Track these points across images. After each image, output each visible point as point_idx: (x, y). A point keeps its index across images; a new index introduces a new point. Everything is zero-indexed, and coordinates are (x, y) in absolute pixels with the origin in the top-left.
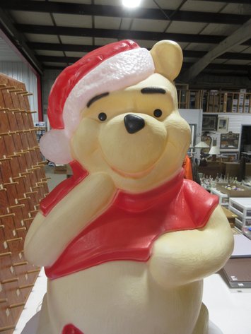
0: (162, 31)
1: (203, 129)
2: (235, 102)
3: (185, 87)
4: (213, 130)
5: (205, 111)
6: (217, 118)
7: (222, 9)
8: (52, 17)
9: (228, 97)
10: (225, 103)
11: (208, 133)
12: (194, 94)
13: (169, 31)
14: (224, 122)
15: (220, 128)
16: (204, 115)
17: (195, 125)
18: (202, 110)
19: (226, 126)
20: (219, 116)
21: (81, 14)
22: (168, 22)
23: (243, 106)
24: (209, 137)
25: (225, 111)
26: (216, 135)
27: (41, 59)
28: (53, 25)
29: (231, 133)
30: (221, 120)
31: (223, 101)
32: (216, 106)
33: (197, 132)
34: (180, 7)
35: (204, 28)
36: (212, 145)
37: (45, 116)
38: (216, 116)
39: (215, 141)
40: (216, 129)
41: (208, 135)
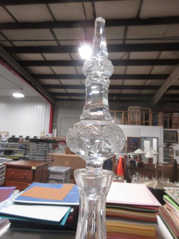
1: (164, 142)
3: (148, 110)
4: (174, 143)
5: (165, 127)
6: (177, 134)
7: (159, 56)
8: (51, 69)
11: (170, 145)
13: (128, 73)
16: (164, 131)
17: (157, 138)
18: (162, 127)
20: (178, 132)
26: (177, 147)
33: (159, 144)
34: (128, 57)
35: (152, 70)
36: (174, 155)
37: (53, 130)
38: (176, 132)
39: (177, 152)
40: (177, 142)
41: (170, 147)
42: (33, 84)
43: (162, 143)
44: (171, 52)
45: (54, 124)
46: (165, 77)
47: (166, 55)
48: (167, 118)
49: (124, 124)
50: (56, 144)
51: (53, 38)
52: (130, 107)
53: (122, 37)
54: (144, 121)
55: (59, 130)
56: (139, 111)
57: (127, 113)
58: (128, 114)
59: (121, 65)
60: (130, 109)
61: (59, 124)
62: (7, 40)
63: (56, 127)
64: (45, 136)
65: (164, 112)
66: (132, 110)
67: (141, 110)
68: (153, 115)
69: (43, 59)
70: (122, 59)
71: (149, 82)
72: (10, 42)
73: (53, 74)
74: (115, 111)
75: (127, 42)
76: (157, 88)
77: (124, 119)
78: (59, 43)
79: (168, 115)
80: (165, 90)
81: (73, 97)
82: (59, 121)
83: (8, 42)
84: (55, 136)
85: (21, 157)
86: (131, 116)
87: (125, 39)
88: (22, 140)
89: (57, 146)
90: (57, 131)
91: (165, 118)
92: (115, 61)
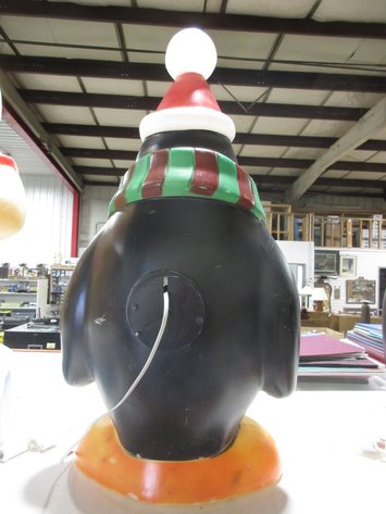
0: (246, 131)
1: (316, 273)
2: (365, 233)
3: (286, 209)
4: (332, 274)
5: (316, 245)
6: (338, 257)
7: (325, 101)
8: (93, 112)
9: (354, 226)
10: (350, 233)
11: (326, 278)
12: (300, 221)
13: (256, 131)
14: (350, 262)
15: (344, 271)
16: (316, 251)
17: (303, 265)
18: (313, 243)
19: (353, 268)
20: (341, 253)
21: (130, 108)
22: (252, 118)
23: (378, 240)
24: (327, 284)
25: (350, 245)
26: (338, 282)
27: (79, 170)
28: (95, 124)
29: (361, 280)
30: (344, 260)
31: (345, 232)
32: (335, 239)
33: (307, 277)
34: (266, 98)
35: (305, 127)
36: (332, 297)
37: (80, 249)
38: (337, 253)
39: (337, 291)
40: (338, 273)
41: (325, 281)
42: (45, 144)
43: (313, 275)
44: (351, 94)
45: (82, 237)
46: (326, 142)
47: (340, 98)
48: (320, 225)
51: (116, 45)
53: (265, 56)
54: (278, 232)
56: (269, 210)
62: (6, 39)
63: (85, 243)
64: (63, 263)
65: (316, 214)
67: (273, 209)
69: (79, 90)
71: (293, 152)
72: (11, 43)
75: (274, 67)
76: (307, 164)
78: (126, 57)
79: (322, 220)
80: (323, 169)
82: (93, 231)
83: (6, 45)
85: (15, 311)
87: (270, 60)
88: (17, 272)
91: (317, 225)
92: (246, 104)
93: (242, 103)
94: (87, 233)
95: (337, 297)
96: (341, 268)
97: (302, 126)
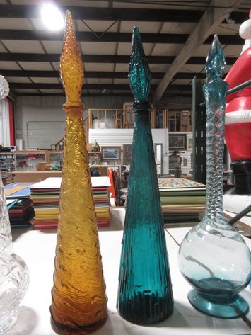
0: (114, 54)
1: (170, 149)
4: (182, 149)
5: (171, 130)
6: (186, 138)
7: (160, 29)
13: (120, 53)
15: (190, 147)
16: (169, 135)
17: (161, 145)
18: (167, 130)
20: (187, 135)
21: (25, 39)
24: (179, 156)
26: (186, 155)
30: (190, 140)
31: (191, 121)
32: (184, 126)
33: (164, 152)
34: (119, 29)
35: (152, 50)
36: (182, 165)
37: (17, 140)
38: (185, 135)
39: (185, 161)
40: (186, 148)
41: (178, 154)
43: (168, 151)
44: (176, 24)
45: (18, 132)
46: (169, 60)
47: (170, 27)
48: (174, 118)
49: (119, 127)
50: (23, 160)
52: (126, 104)
55: (26, 140)
57: (122, 112)
58: (124, 113)
59: (108, 41)
60: (126, 106)
61: (25, 132)
63: (20, 136)
65: (169, 110)
66: (128, 108)
68: (157, 114)
70: (109, 31)
73: (6, 51)
74: (106, 110)
75: (115, 5)
77: (118, 121)
79: (175, 114)
80: (170, 79)
81: (43, 90)
82: (24, 127)
84: (21, 149)
86: (128, 116)
87: (111, 0)
89: (25, 163)
90: (23, 143)
91: (171, 118)
92: (99, 33)
93: (96, 33)
94: (22, 129)
95: (185, 164)
96: (188, 145)
97: (150, 48)
